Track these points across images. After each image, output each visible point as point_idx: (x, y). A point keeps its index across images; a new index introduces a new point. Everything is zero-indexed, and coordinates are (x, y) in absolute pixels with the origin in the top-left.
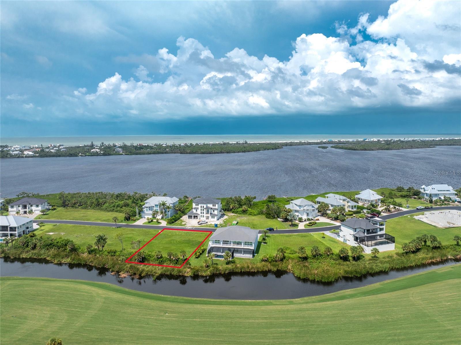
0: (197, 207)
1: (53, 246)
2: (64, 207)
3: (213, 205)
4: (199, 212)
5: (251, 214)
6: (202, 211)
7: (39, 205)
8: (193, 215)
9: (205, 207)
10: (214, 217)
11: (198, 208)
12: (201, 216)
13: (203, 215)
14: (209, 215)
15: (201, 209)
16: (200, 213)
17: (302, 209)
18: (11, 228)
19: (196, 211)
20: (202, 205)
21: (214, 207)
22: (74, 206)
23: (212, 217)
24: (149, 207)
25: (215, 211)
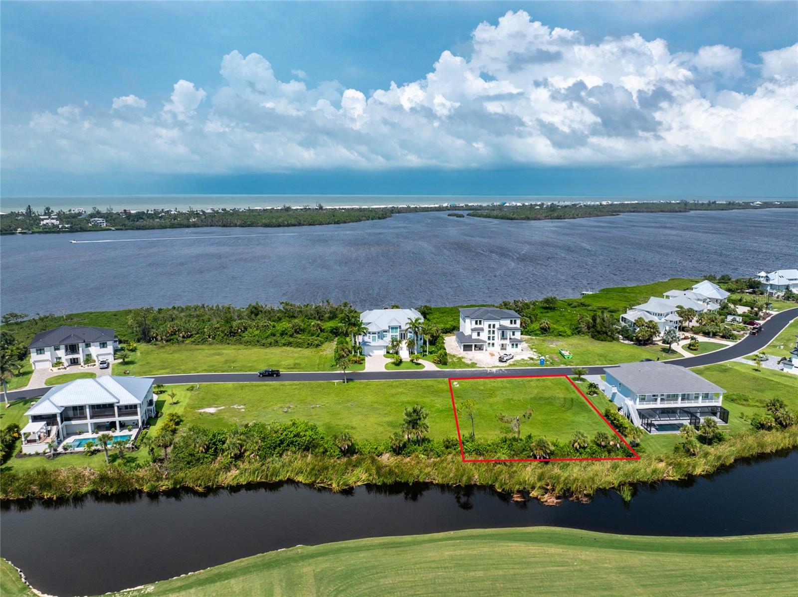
0: (478, 326)
1: (288, 445)
2: (149, 341)
3: (511, 322)
4: (484, 336)
5: (560, 335)
6: (491, 335)
7: (108, 342)
8: (473, 344)
9: (497, 326)
10: (517, 345)
11: (482, 330)
12: (489, 344)
13: (493, 342)
14: (507, 342)
15: (489, 331)
16: (486, 339)
17: (663, 320)
18: (119, 408)
19: (479, 335)
20: (492, 323)
21: (513, 326)
22: (171, 338)
23: (513, 345)
24: (379, 333)
25: (516, 333)
